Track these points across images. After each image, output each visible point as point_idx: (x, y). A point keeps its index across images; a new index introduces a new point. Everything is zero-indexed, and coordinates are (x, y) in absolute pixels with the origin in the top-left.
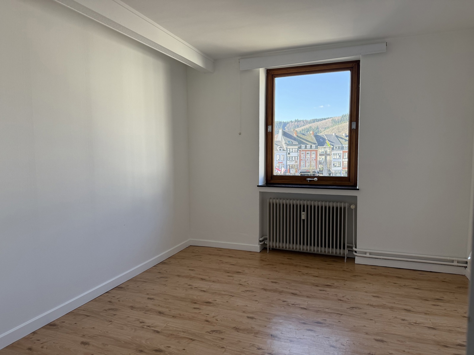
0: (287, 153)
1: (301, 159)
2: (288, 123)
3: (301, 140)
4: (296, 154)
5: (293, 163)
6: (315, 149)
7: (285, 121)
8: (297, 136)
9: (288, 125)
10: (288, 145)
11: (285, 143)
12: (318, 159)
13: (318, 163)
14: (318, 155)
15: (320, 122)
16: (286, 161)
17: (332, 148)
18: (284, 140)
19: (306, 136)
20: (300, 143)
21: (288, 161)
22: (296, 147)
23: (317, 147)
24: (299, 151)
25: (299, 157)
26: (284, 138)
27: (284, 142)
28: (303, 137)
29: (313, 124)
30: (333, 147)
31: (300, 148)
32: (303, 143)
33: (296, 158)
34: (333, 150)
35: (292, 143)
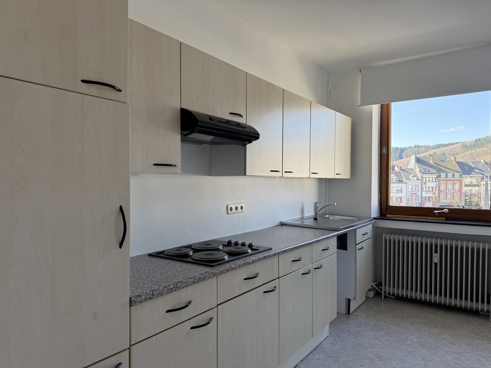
0: (422, 182)
1: (441, 190)
2: (406, 149)
3: (440, 167)
4: (433, 185)
5: (430, 195)
6: (459, 178)
7: (402, 147)
8: (434, 162)
9: (406, 151)
10: (424, 173)
11: (420, 171)
12: (463, 191)
13: (463, 195)
14: (463, 185)
15: (446, 148)
16: (422, 192)
17: (481, 177)
18: (418, 167)
19: (446, 163)
20: (439, 170)
21: (423, 193)
22: (435, 176)
23: (461, 176)
24: (437, 181)
25: (437, 188)
26: (417, 165)
27: (417, 170)
28: (442, 165)
29: (438, 150)
30: (483, 176)
31: (439, 176)
32: (444, 172)
33: (434, 188)
34: (483, 180)
35: (429, 171)
